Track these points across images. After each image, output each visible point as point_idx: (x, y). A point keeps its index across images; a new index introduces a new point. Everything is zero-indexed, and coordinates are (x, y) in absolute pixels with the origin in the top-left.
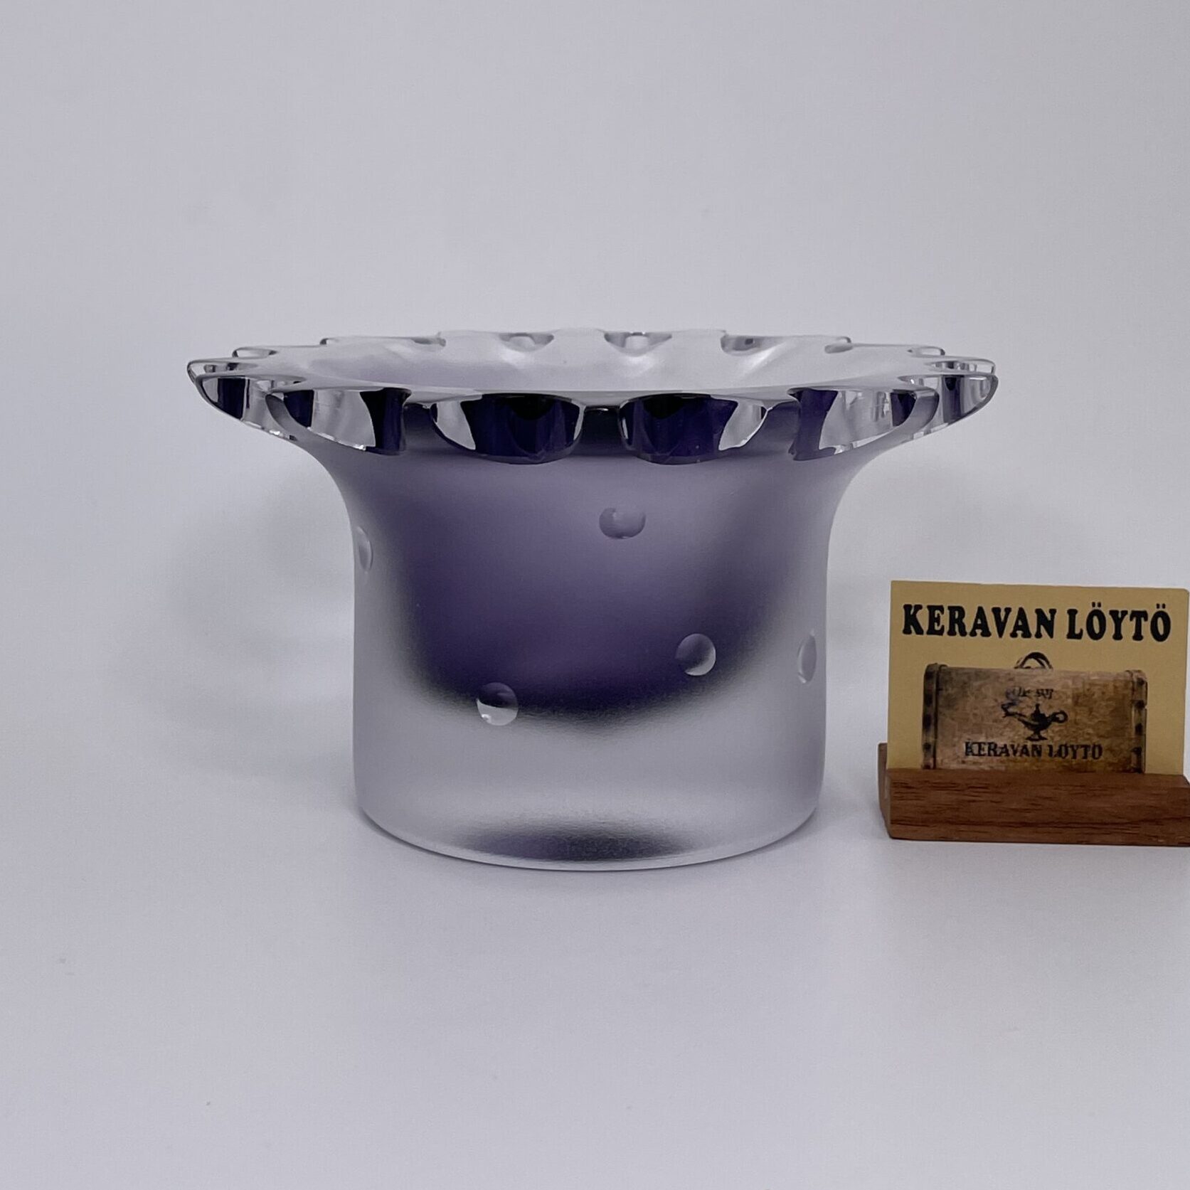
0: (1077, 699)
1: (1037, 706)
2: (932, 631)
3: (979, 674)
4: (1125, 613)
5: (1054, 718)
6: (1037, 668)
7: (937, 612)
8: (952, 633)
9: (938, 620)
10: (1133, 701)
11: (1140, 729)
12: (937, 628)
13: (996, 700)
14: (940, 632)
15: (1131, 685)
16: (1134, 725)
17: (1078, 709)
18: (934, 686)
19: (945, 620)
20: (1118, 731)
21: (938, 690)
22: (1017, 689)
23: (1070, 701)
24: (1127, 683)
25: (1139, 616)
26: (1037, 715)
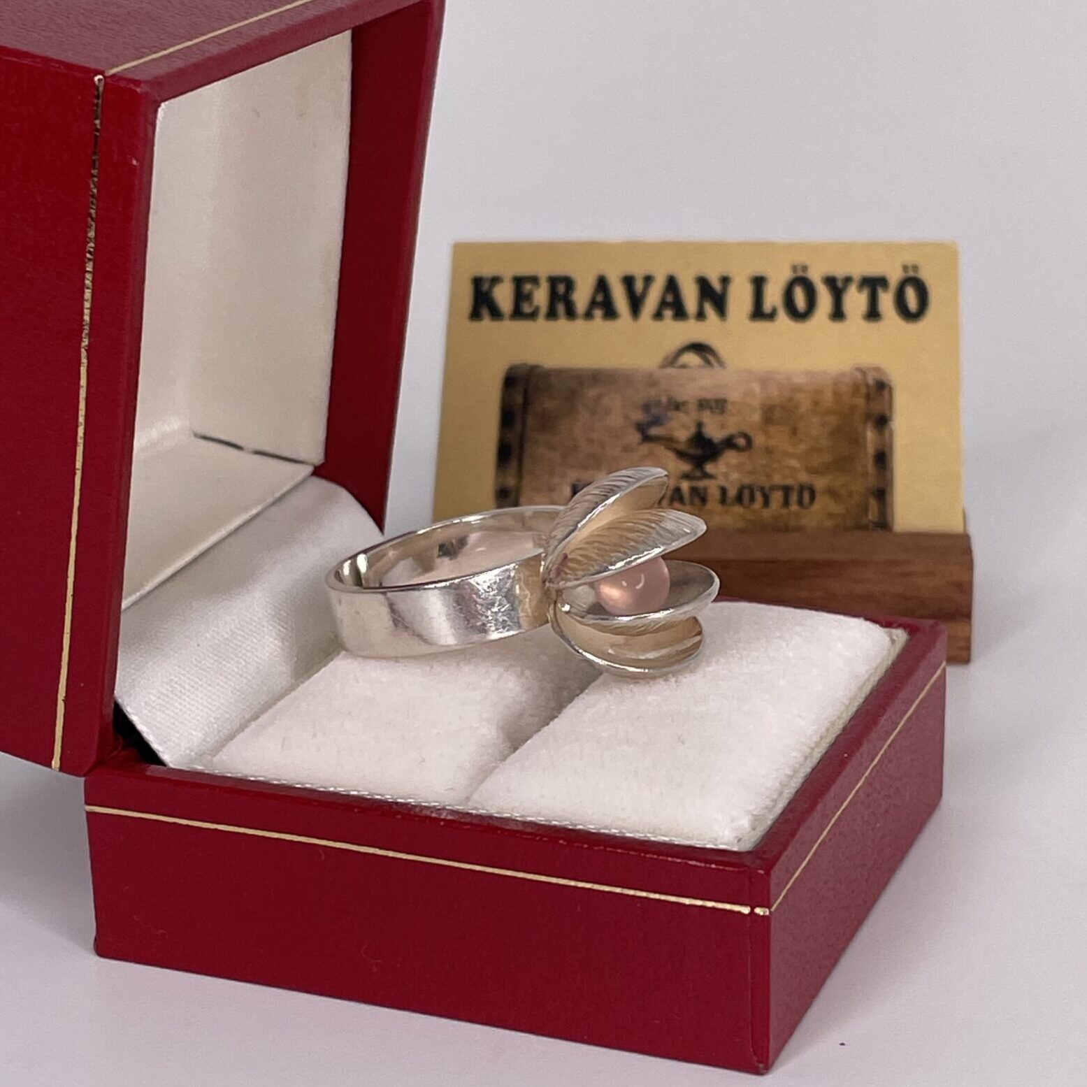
0: (770, 415)
1: (700, 425)
2: (517, 313)
3: (597, 377)
4: (848, 280)
5: (729, 443)
6: (700, 367)
7: (528, 287)
8: (552, 314)
9: (529, 297)
10: (868, 416)
11: (883, 459)
12: (527, 309)
13: (626, 417)
14: (533, 315)
15: (863, 390)
16: (871, 450)
17: (772, 429)
18: (519, 399)
19: (541, 297)
20: (843, 464)
21: (526, 403)
22: (664, 400)
23: (756, 417)
24: (855, 388)
25: (873, 284)
26: (699, 439)
